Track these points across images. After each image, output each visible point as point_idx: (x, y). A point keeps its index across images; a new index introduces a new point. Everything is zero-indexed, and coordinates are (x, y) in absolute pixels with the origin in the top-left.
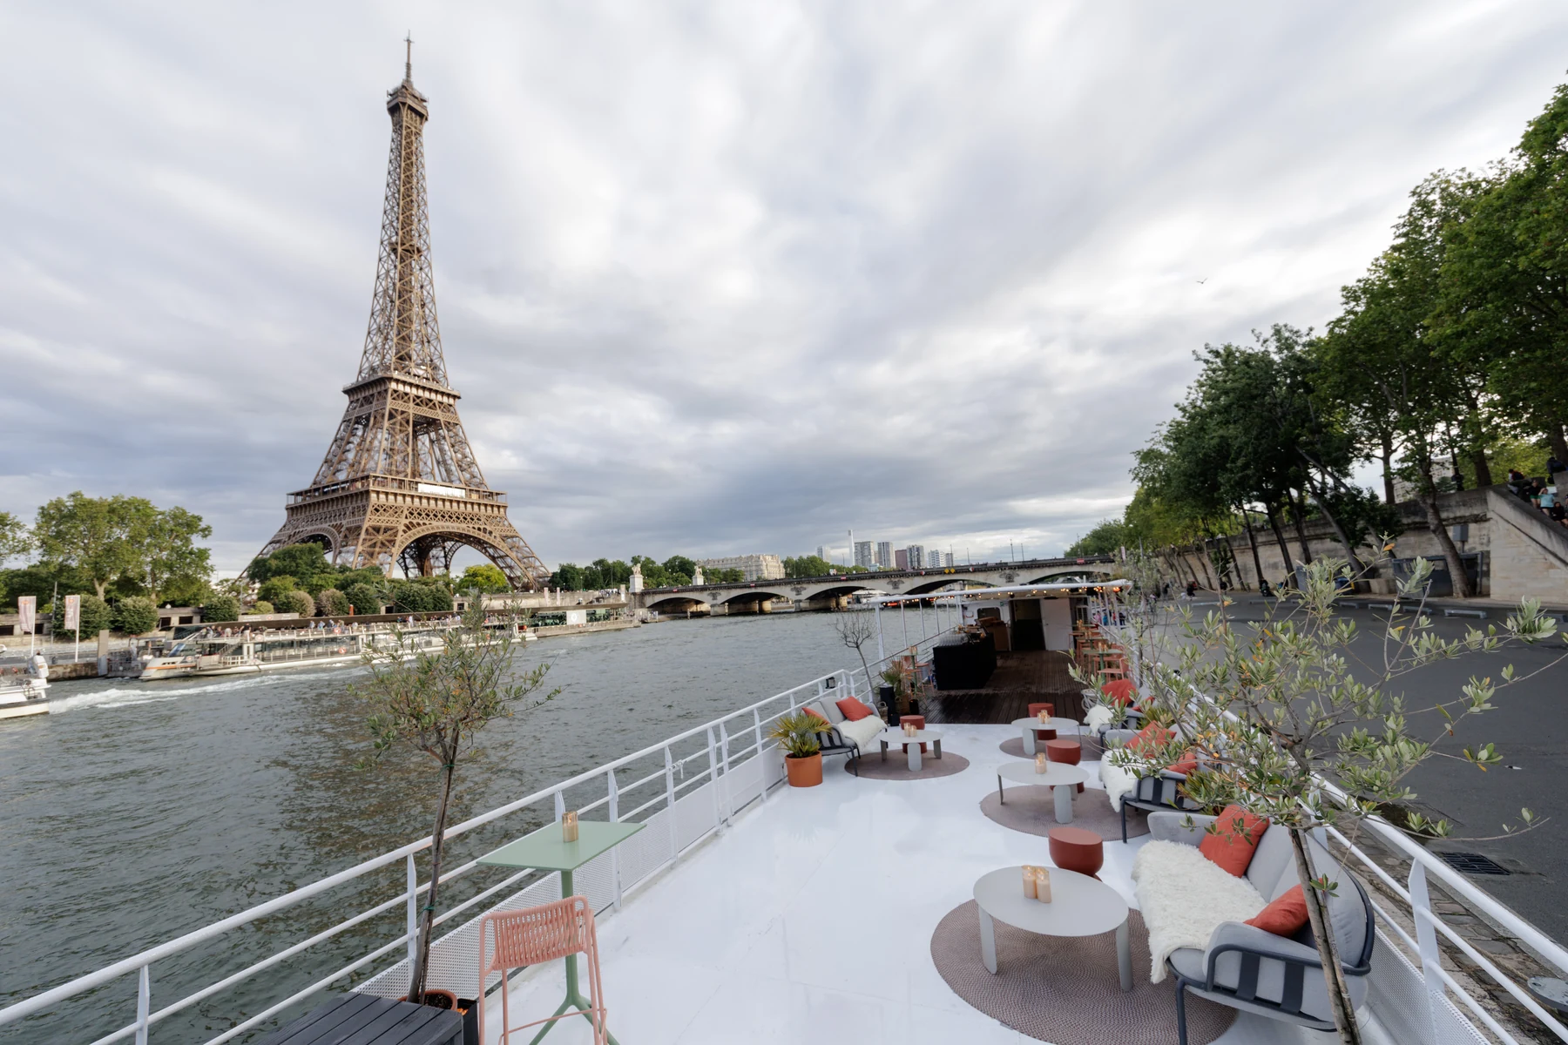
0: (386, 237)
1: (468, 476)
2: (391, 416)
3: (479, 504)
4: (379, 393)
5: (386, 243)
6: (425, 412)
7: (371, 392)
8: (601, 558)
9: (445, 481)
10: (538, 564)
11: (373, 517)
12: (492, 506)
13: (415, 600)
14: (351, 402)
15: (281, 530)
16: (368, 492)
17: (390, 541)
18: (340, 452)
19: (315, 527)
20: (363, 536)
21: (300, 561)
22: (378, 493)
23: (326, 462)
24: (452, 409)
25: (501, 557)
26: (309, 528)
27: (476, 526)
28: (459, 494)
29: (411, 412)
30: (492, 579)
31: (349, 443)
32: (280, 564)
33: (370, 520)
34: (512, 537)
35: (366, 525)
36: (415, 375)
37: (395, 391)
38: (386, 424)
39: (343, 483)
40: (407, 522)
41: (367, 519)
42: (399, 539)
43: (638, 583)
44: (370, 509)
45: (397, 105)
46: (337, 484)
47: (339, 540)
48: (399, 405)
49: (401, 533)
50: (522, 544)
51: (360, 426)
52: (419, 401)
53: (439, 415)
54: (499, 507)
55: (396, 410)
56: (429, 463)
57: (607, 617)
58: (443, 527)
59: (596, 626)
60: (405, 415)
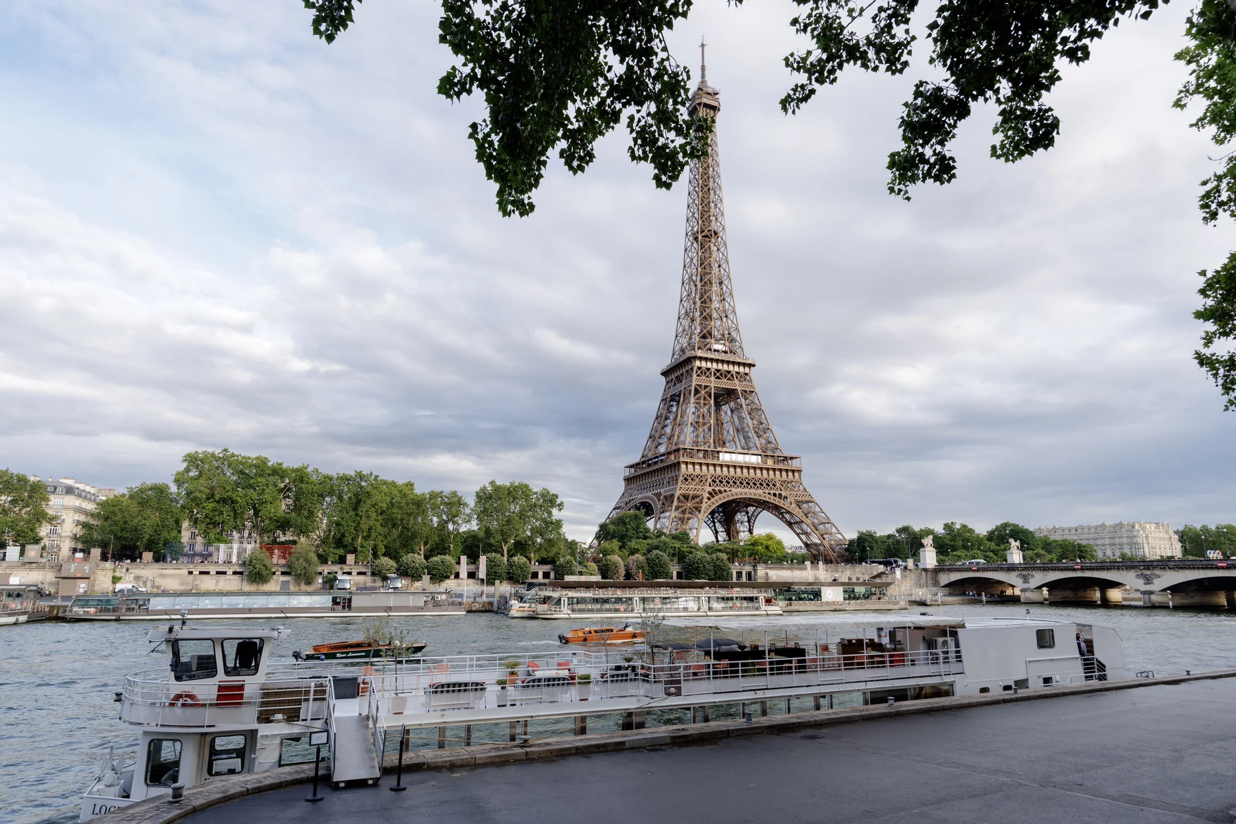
0: (690, 228)
1: (763, 441)
2: (697, 392)
3: (774, 470)
4: (687, 371)
5: (689, 234)
6: (725, 384)
7: (681, 372)
8: (906, 524)
9: (744, 449)
10: (834, 530)
11: (683, 486)
12: (787, 471)
13: (698, 567)
14: (667, 382)
15: (620, 498)
16: (679, 463)
17: (696, 508)
18: (660, 427)
19: (643, 495)
20: (675, 503)
21: (628, 526)
22: (686, 463)
23: (650, 437)
24: (748, 378)
25: (796, 523)
26: (639, 496)
27: (772, 492)
28: (755, 460)
29: (712, 385)
30: (771, 548)
31: (666, 419)
32: (616, 528)
33: (680, 489)
34: (807, 502)
35: (677, 493)
36: (715, 351)
37: (699, 368)
38: (692, 400)
39: (661, 456)
40: (710, 489)
41: (678, 488)
42: (704, 505)
43: (929, 557)
44: (681, 478)
45: (695, 107)
46: (657, 457)
47: (659, 507)
48: (703, 381)
49: (705, 500)
50: (817, 509)
51: (674, 403)
52: (719, 374)
53: (737, 385)
54: (793, 471)
55: (700, 386)
56: (731, 432)
57: (867, 597)
58: (741, 494)
59: (853, 604)
60: (708, 389)
